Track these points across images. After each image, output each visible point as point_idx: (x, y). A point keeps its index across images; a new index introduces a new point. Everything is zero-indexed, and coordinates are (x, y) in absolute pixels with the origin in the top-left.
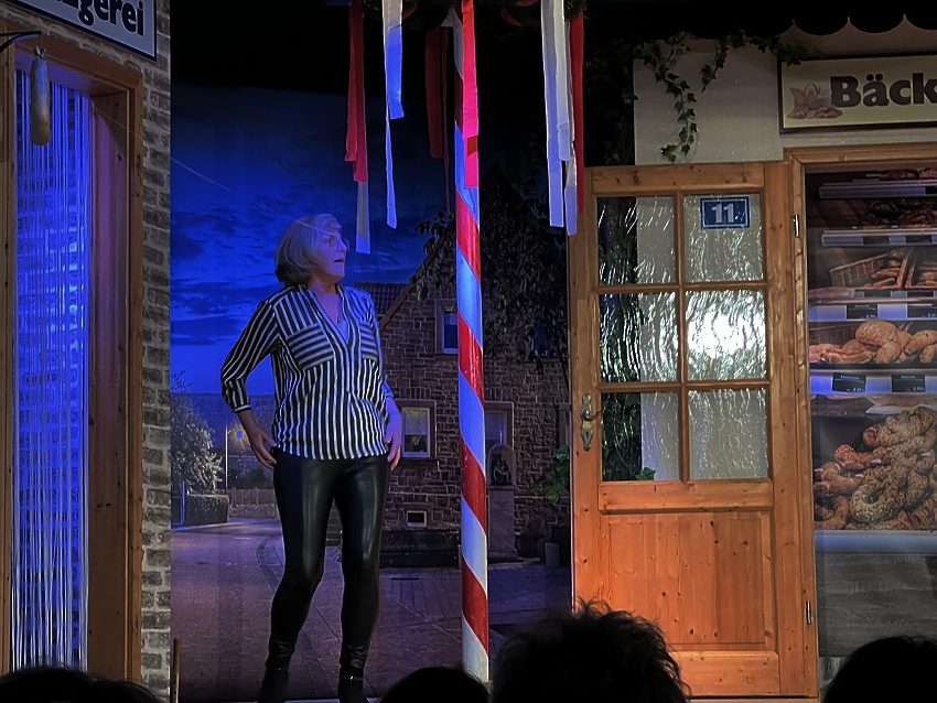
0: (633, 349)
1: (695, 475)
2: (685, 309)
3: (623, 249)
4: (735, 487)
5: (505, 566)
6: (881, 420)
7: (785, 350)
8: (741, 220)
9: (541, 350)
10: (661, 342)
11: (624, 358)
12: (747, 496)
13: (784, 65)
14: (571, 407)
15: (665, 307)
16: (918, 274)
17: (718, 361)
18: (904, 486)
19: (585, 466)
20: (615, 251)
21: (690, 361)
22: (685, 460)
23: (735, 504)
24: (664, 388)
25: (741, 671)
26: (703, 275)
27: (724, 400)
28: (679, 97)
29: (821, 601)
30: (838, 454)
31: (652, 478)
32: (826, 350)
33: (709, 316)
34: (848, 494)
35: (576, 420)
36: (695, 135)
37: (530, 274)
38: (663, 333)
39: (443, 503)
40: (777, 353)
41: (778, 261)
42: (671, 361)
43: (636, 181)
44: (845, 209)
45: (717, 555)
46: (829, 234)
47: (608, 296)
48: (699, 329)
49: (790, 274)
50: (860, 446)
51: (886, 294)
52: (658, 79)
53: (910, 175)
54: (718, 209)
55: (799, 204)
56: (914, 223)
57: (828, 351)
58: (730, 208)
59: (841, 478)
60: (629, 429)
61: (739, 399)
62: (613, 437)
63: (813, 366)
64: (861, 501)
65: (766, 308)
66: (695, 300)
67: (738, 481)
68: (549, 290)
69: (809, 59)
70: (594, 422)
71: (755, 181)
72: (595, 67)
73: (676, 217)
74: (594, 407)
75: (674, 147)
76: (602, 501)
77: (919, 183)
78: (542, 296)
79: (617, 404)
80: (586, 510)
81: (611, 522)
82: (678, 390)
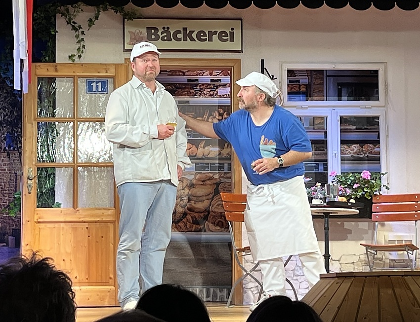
0: (53, 148)
1: (80, 206)
2: (77, 130)
3: (49, 102)
4: (98, 212)
8: (104, 90)
9: (9, 147)
10: (66, 145)
11: (48, 152)
12: (104, 216)
13: (126, 20)
14: (23, 173)
15: (68, 129)
17: (92, 154)
19: (29, 201)
20: (45, 103)
21: (79, 153)
22: (76, 198)
23: (98, 219)
24: (67, 166)
25: (98, 295)
26: (86, 115)
27: (94, 172)
28: (77, 32)
31: (60, 207)
33: (88, 134)
35: (25, 179)
36: (84, 50)
37: (5, 112)
38: (67, 140)
42: (70, 153)
43: (56, 70)
45: (89, 242)
47: (42, 123)
48: (84, 139)
52: (68, 23)
53: (181, 73)
54: (94, 85)
56: (182, 95)
58: (100, 84)
60: (49, 184)
61: (101, 171)
62: (42, 188)
66: (83, 126)
67: (100, 209)
68: (14, 119)
69: (137, 18)
70: (33, 180)
71: (111, 72)
72: (38, 16)
73: (74, 88)
74: (33, 173)
75: (74, 55)
76: (36, 217)
77: (185, 77)
78: (11, 122)
79: (44, 172)
80: (28, 221)
81: (40, 227)
82: (73, 167)
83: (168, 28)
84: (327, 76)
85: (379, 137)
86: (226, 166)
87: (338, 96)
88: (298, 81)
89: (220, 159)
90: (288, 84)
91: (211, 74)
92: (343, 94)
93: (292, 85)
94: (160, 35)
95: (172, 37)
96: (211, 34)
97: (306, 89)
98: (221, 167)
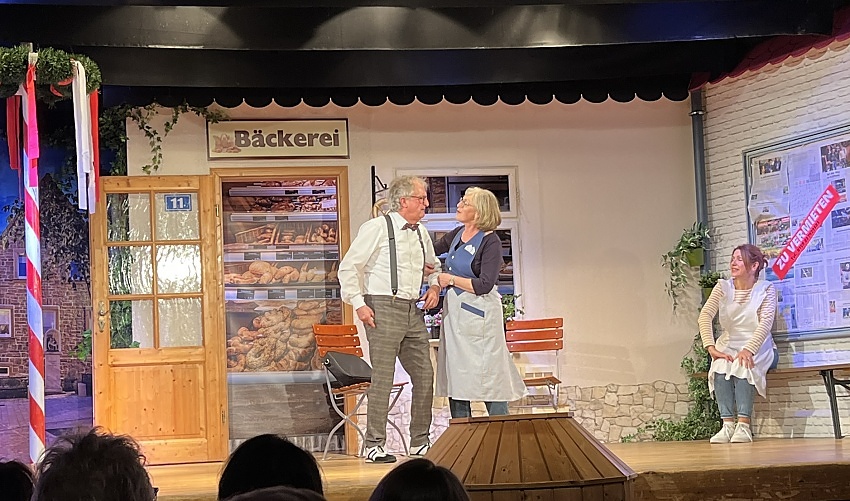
0: (127, 277)
1: (162, 346)
2: (156, 255)
3: (122, 222)
4: (184, 351)
5: (55, 396)
6: (262, 314)
7: (211, 277)
8: (187, 206)
9: (75, 277)
10: (144, 274)
11: (122, 282)
12: (191, 356)
13: (210, 123)
14: (92, 308)
15: (145, 254)
16: (281, 236)
17: (175, 283)
18: (274, 348)
19: (100, 340)
20: (117, 224)
21: (159, 283)
22: (157, 337)
23: (184, 360)
24: (145, 298)
25: (187, 450)
26: (166, 237)
27: (178, 304)
28: (152, 138)
29: (230, 410)
30: (239, 333)
31: (138, 347)
32: (233, 277)
33: (169, 259)
34: (245, 354)
35: (96, 316)
36: (161, 160)
37: (68, 235)
38: (144, 268)
39: (18, 362)
40: (207, 278)
41: (208, 230)
42: (149, 283)
43: (128, 185)
44: (243, 202)
45: (174, 387)
46: (235, 215)
47: (113, 248)
48: (164, 265)
49: (214, 236)
50: (251, 328)
51: (265, 247)
52: (141, 128)
53: (277, 184)
54: (174, 201)
55: (219, 199)
56: (279, 210)
58: (181, 200)
59: (241, 345)
60: (125, 321)
61: (186, 304)
62: (116, 325)
63: (227, 285)
64: (251, 357)
65: (201, 255)
66: (162, 250)
67: (186, 348)
68: (79, 244)
69: (224, 120)
70: (105, 317)
71: (195, 186)
72: (105, 121)
73: (151, 205)
74: (104, 309)
75: (150, 166)
76: (110, 360)
77: (282, 188)
78: (75, 247)
79: (118, 307)
80: (101, 365)
81: (116, 371)
82: (153, 299)
83: (260, 131)
84: (448, 184)
85: (511, 253)
86: (334, 291)
89: (326, 284)
91: (312, 184)
94: (251, 139)
95: (265, 143)
96: (312, 137)
98: (328, 293)
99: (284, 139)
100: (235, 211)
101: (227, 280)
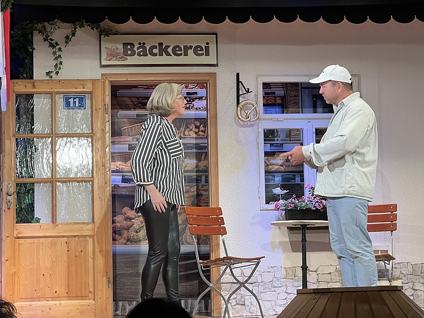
0: (31, 163)
1: (59, 221)
2: (56, 145)
3: (27, 118)
4: (77, 226)
7: (100, 165)
8: (82, 105)
10: (44, 160)
11: (27, 167)
12: (82, 230)
13: (102, 36)
14: (2, 189)
15: (46, 144)
17: (70, 169)
19: (8, 216)
20: (24, 119)
21: (58, 169)
22: (54, 214)
23: (77, 234)
24: (45, 181)
25: (78, 309)
26: (63, 129)
27: (73, 187)
28: (54, 49)
29: (115, 276)
30: (123, 211)
31: (39, 222)
32: (119, 164)
33: (66, 149)
34: (128, 229)
35: (4, 195)
36: (61, 66)
38: (45, 156)
40: (97, 166)
41: (98, 125)
42: (49, 169)
43: (34, 87)
44: (128, 102)
45: (68, 257)
46: (121, 112)
47: (20, 139)
48: (62, 155)
49: (103, 130)
52: (45, 40)
54: (71, 100)
55: (108, 99)
57: (120, 165)
58: (77, 100)
59: (125, 222)
60: (29, 200)
61: (79, 186)
62: (21, 203)
63: (113, 171)
64: (133, 232)
65: (92, 146)
66: (60, 142)
67: (78, 223)
69: (114, 34)
70: (12, 196)
71: (88, 88)
72: (16, 34)
73: (52, 104)
74: (12, 189)
75: (52, 71)
76: (16, 233)
79: (23, 188)
80: (8, 237)
81: (20, 242)
82: (52, 182)
83: (144, 44)
84: (302, 88)
86: (203, 178)
87: (314, 108)
88: (274, 93)
89: (197, 171)
90: (263, 97)
91: (187, 87)
92: (318, 106)
93: (268, 97)
94: (136, 50)
95: (148, 53)
96: (187, 48)
97: (282, 100)
98: (198, 179)
99: (163, 50)
100: (122, 109)
101: (113, 167)
